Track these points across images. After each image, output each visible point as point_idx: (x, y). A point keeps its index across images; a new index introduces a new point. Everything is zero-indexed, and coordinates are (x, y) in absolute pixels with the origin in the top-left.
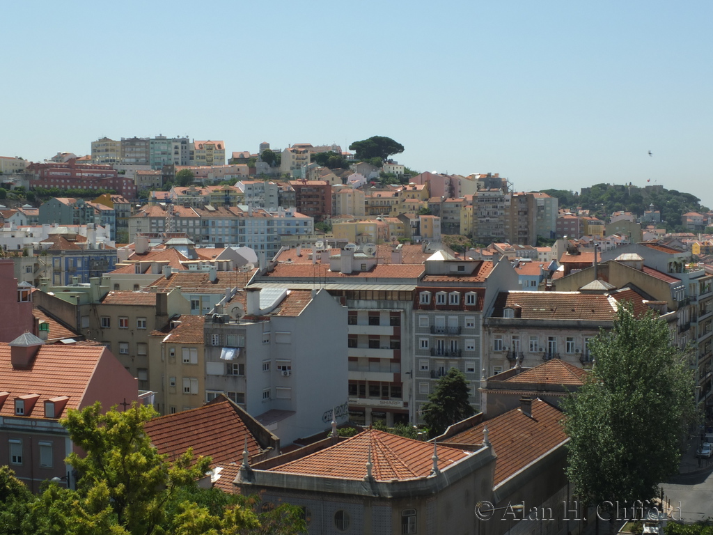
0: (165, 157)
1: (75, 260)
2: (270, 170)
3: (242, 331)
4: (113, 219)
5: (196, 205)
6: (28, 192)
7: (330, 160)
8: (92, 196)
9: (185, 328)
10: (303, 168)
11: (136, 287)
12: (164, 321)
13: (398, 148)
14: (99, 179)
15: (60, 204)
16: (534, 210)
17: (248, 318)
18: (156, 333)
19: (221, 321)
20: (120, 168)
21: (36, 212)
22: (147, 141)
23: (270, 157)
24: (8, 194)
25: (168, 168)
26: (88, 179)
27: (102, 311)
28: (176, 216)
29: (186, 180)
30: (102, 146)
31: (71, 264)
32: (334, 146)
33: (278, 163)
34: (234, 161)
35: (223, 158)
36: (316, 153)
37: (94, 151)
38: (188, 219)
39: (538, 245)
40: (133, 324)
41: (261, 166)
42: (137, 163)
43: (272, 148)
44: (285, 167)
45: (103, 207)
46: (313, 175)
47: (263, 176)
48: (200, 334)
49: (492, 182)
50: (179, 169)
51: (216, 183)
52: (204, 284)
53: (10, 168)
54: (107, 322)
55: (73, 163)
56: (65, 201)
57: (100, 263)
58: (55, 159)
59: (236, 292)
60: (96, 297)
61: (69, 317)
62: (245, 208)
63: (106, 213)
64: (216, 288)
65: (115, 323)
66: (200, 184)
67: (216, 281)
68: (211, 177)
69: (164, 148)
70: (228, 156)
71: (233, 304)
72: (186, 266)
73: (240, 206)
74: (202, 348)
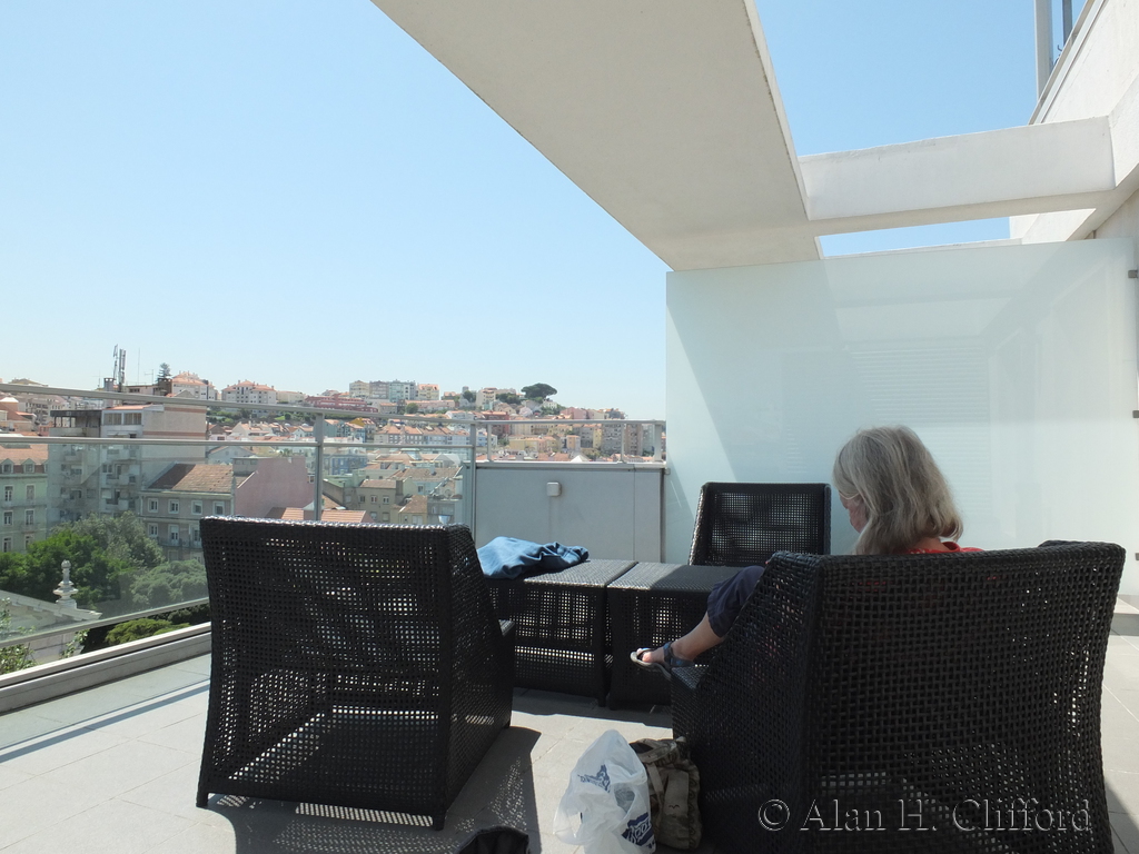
0: (399, 394)
1: (339, 461)
2: (469, 404)
3: (452, 505)
4: (363, 434)
5: (420, 426)
6: (306, 415)
7: (509, 399)
8: (349, 419)
9: (415, 504)
10: (491, 404)
11: (381, 478)
12: (401, 499)
13: (553, 391)
14: (355, 409)
15: (328, 424)
16: (641, 433)
17: (455, 497)
18: (396, 506)
19: (439, 498)
20: (369, 401)
21: (311, 429)
22: (386, 384)
23: (469, 396)
24: (292, 417)
25: (401, 401)
26: (347, 408)
27: (359, 492)
28: (407, 434)
29: (413, 409)
30: (357, 386)
31: (336, 463)
32: (511, 390)
33: (474, 400)
34: (445, 398)
35: (437, 396)
36: (500, 393)
37: (351, 389)
38: (414, 435)
39: (644, 455)
40: (380, 501)
41: (463, 401)
42: (380, 398)
43: (470, 390)
44: (479, 403)
45: (357, 427)
46: (497, 408)
47: (464, 408)
48: (425, 506)
49: (614, 414)
50: (408, 402)
51: (433, 412)
52: (426, 475)
53: (293, 399)
54: (363, 499)
55: (337, 397)
56: (331, 422)
57: (356, 463)
58: (325, 394)
59: (448, 480)
60: (356, 483)
61: (338, 495)
62: (452, 429)
63: (359, 431)
64: (435, 478)
65: (368, 499)
66: (422, 413)
67: (435, 474)
68: (430, 408)
69: (398, 388)
70: (441, 395)
71: (447, 488)
72: (414, 464)
73: (449, 427)
74: (425, 516)
